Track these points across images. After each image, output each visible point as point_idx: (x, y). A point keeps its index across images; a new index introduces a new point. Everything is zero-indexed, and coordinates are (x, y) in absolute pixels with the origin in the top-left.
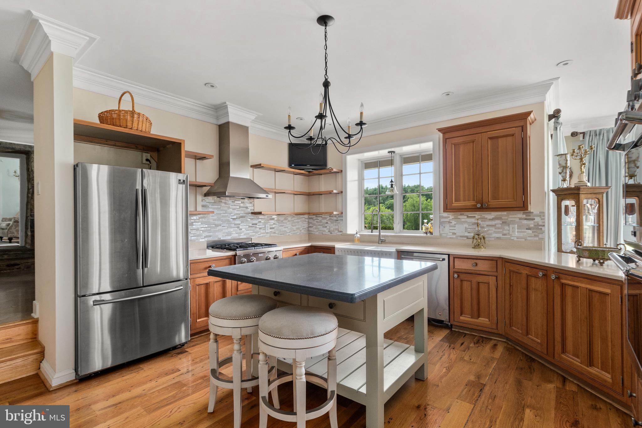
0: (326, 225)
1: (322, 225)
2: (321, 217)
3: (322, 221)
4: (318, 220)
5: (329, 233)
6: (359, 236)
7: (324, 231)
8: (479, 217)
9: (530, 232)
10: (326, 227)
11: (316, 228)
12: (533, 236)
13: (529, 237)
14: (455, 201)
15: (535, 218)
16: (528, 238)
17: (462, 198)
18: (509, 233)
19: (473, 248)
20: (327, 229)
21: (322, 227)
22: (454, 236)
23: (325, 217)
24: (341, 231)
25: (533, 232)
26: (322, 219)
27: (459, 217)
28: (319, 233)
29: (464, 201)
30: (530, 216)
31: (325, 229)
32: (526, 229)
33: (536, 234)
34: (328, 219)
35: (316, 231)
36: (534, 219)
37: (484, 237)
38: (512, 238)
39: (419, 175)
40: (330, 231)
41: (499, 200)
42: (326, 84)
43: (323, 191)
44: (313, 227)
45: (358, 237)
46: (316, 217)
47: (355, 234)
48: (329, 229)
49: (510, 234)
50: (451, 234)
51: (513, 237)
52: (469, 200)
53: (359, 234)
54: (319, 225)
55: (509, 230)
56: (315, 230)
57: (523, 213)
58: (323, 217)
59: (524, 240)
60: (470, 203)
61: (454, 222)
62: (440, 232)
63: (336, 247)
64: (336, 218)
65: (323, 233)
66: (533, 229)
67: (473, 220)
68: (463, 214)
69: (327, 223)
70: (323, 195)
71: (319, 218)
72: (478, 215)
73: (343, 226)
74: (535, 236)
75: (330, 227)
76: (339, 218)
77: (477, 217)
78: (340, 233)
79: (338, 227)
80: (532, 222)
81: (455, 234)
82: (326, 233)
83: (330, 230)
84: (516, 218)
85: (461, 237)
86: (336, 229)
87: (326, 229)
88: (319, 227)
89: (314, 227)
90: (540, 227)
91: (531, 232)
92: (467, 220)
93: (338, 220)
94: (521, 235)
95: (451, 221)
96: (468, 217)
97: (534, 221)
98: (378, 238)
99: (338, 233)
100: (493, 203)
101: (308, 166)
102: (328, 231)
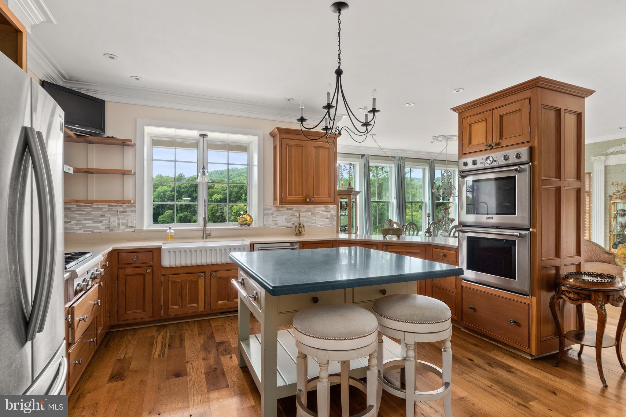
0: (101, 219)
1: (93, 219)
2: (91, 207)
3: (92, 213)
4: (84, 211)
5: (108, 231)
6: (172, 231)
7: (98, 228)
8: (296, 209)
9: (328, 220)
10: (101, 222)
11: (76, 225)
12: (330, 223)
13: (327, 224)
15: (331, 210)
16: (327, 225)
17: (294, 193)
18: (316, 222)
19: (295, 235)
20: (102, 225)
21: (92, 222)
22: (276, 227)
23: (99, 206)
24: (132, 227)
25: (329, 221)
26: (91, 209)
27: (280, 209)
28: (84, 231)
29: (295, 195)
30: (328, 209)
31: (99, 225)
32: (326, 219)
33: (331, 222)
34: (104, 210)
35: (78, 228)
36: (330, 211)
37: (303, 226)
38: (318, 226)
39: (227, 165)
40: (109, 227)
41: (319, 196)
42: (339, 73)
43: (94, 168)
44: (70, 222)
45: (171, 233)
46: (77, 206)
47: (168, 230)
48: (109, 225)
49: (317, 222)
50: (274, 224)
51: (318, 225)
52: (299, 195)
53: (173, 230)
54: (85, 219)
55: (316, 220)
56: (76, 228)
57: (324, 207)
58: (93, 206)
59: (324, 227)
60: (301, 198)
61: (275, 213)
62: (264, 223)
63: (162, 247)
64: (122, 209)
65: (95, 231)
66: (330, 218)
67: (291, 212)
68: (284, 207)
69: (103, 216)
70: (94, 174)
71: (83, 209)
72: (295, 208)
73: (136, 220)
74: (331, 223)
75: (109, 222)
76: (127, 209)
77: (294, 209)
78: (132, 230)
79: (125, 221)
80: (329, 213)
81: (277, 224)
82: (100, 231)
83: (111, 226)
84: (320, 210)
85: (282, 226)
86: (123, 224)
87: (101, 225)
88: (83, 222)
89: (72, 222)
90: (333, 217)
91: (328, 221)
92: (286, 212)
93: (126, 212)
94: (323, 223)
95: (273, 213)
96: (287, 209)
97: (330, 212)
98: (201, 234)
99: (126, 230)
100: (316, 198)
101: (77, 127)
102: (106, 227)
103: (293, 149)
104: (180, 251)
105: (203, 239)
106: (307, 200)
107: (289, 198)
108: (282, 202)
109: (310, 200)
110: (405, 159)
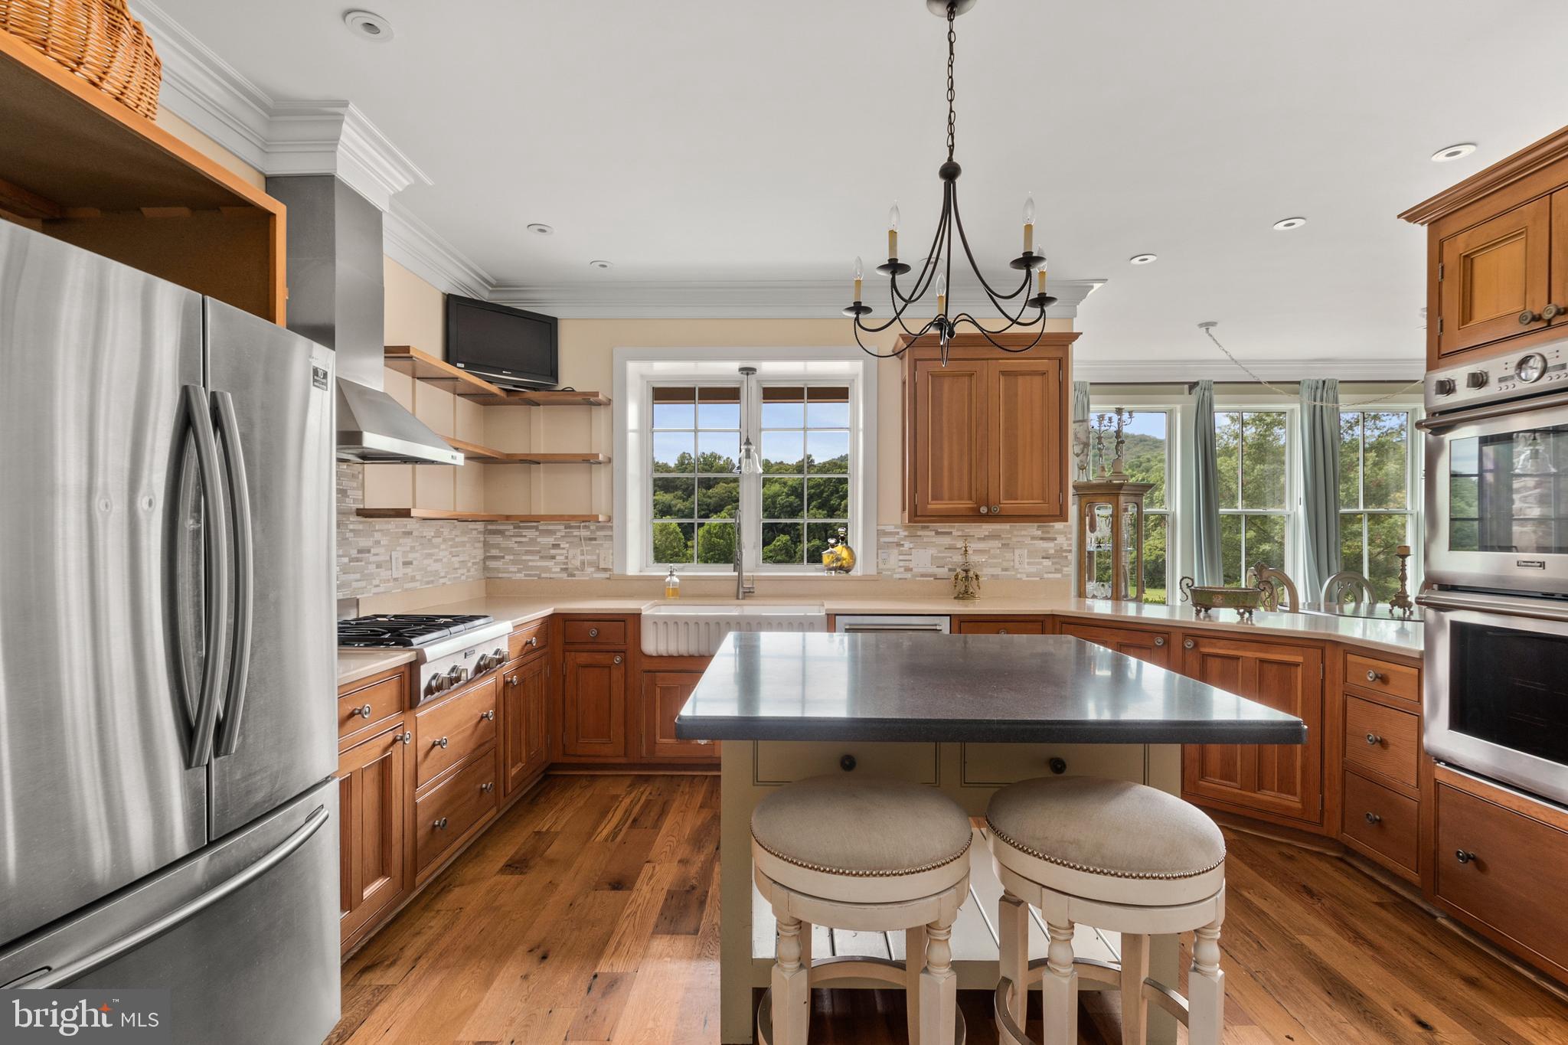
0: (553, 552)
1: (539, 552)
2: (536, 528)
3: (539, 540)
4: (525, 536)
5: (564, 576)
6: (677, 580)
7: (548, 569)
8: (960, 533)
9: (1047, 563)
10: (553, 557)
11: (514, 562)
12: (1053, 571)
13: (1047, 573)
14: (933, 499)
15: (1057, 536)
16: (1046, 576)
17: (946, 494)
18: (1013, 567)
19: (955, 598)
20: (556, 564)
21: (537, 558)
22: (908, 575)
23: (550, 527)
24: (605, 570)
25: (1053, 564)
26: (537, 533)
27: (919, 533)
28: (526, 575)
29: (951, 499)
30: (1048, 532)
31: (550, 563)
32: (1043, 558)
33: (1058, 567)
34: (559, 534)
35: (516, 570)
36: (1055, 539)
37: (976, 576)
38: (1019, 576)
39: (803, 432)
40: (566, 569)
41: (1017, 499)
42: (950, 172)
43: (542, 452)
44: (503, 557)
45: (674, 584)
46: (515, 528)
47: (667, 577)
48: (566, 564)
49: (1016, 567)
50: (902, 569)
51: (1020, 573)
52: (961, 499)
53: (677, 576)
54: (527, 552)
55: (1014, 561)
56: (513, 568)
57: (1039, 527)
58: (541, 527)
59: (1038, 579)
60: (964, 504)
61: (907, 545)
62: (877, 566)
63: (643, 613)
64: (588, 533)
65: (543, 575)
66: (1053, 558)
67: (946, 541)
68: (928, 527)
69: (556, 546)
70: (541, 465)
71: (525, 532)
72: (957, 530)
73: (612, 554)
74: (1057, 571)
75: (567, 558)
76: (598, 533)
77: (955, 533)
78: (606, 575)
79: (595, 557)
80: (1051, 545)
81: (911, 570)
82: (552, 576)
83: (570, 566)
84: (1024, 536)
85: (922, 576)
86: (591, 564)
87: (553, 564)
88: (524, 558)
89: (506, 557)
90: (1064, 554)
91: (1050, 563)
92: (934, 540)
93: (595, 539)
94: (1033, 569)
95: (902, 543)
96: (937, 533)
97: (1056, 542)
98: (733, 586)
99: (595, 575)
100: (1007, 505)
101: (505, 375)
102: (562, 569)
103: (947, 384)
104: (686, 623)
105: (738, 598)
106: (981, 511)
107: (934, 506)
108: (916, 516)
109: (989, 510)
110: (1339, 386)
